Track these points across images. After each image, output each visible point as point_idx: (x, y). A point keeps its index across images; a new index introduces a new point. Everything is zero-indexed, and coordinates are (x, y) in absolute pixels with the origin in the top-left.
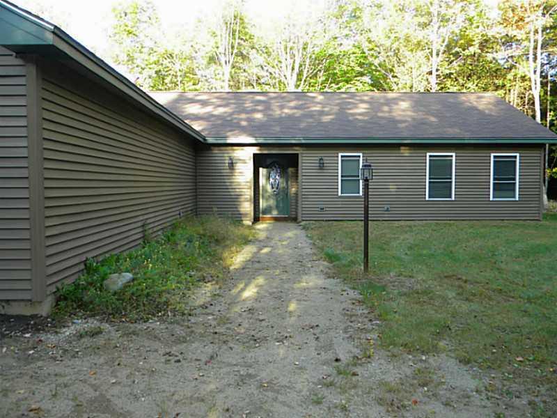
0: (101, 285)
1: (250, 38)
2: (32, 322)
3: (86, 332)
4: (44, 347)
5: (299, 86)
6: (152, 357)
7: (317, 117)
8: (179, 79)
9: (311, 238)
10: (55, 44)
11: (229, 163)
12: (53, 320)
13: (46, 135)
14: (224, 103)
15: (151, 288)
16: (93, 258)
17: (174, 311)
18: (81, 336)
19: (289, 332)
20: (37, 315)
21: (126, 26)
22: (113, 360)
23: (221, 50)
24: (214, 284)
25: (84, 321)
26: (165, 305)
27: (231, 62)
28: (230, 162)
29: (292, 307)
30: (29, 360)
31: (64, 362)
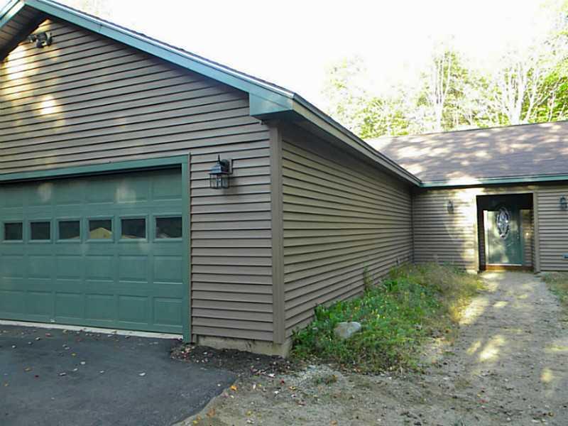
0: (332, 332)
1: (463, 73)
2: (275, 363)
3: (322, 379)
4: (286, 389)
5: (524, 117)
6: (390, 414)
7: (554, 150)
8: (388, 124)
9: (556, 292)
10: (295, 110)
11: (448, 207)
12: (291, 362)
13: (286, 190)
14: (441, 143)
15: (380, 340)
16: (321, 304)
17: (405, 366)
18: (317, 382)
19: (546, 409)
20: (278, 356)
21: (337, 80)
22: (351, 412)
23: (432, 89)
24: (445, 340)
25: (318, 367)
26: (395, 359)
27: (443, 101)
28: (450, 205)
29: (547, 376)
30: (276, 400)
31: (306, 407)
